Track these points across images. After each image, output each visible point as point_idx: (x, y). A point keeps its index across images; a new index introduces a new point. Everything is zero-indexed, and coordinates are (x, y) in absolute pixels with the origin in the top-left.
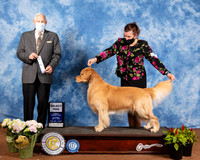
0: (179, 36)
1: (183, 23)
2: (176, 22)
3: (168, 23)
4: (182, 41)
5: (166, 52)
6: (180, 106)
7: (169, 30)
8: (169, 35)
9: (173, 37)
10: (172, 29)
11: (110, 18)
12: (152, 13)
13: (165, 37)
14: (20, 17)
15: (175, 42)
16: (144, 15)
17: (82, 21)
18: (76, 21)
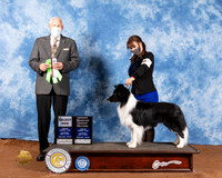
0: (203, 42)
1: (207, 27)
2: (200, 27)
3: (191, 27)
4: (206, 48)
5: (188, 59)
6: (204, 119)
7: (192, 35)
8: (192, 41)
9: (197, 43)
10: (196, 34)
11: (127, 22)
12: (174, 17)
13: (188, 42)
14: (26, 20)
15: (198, 48)
16: (165, 19)
17: (96, 25)
18: (89, 25)
